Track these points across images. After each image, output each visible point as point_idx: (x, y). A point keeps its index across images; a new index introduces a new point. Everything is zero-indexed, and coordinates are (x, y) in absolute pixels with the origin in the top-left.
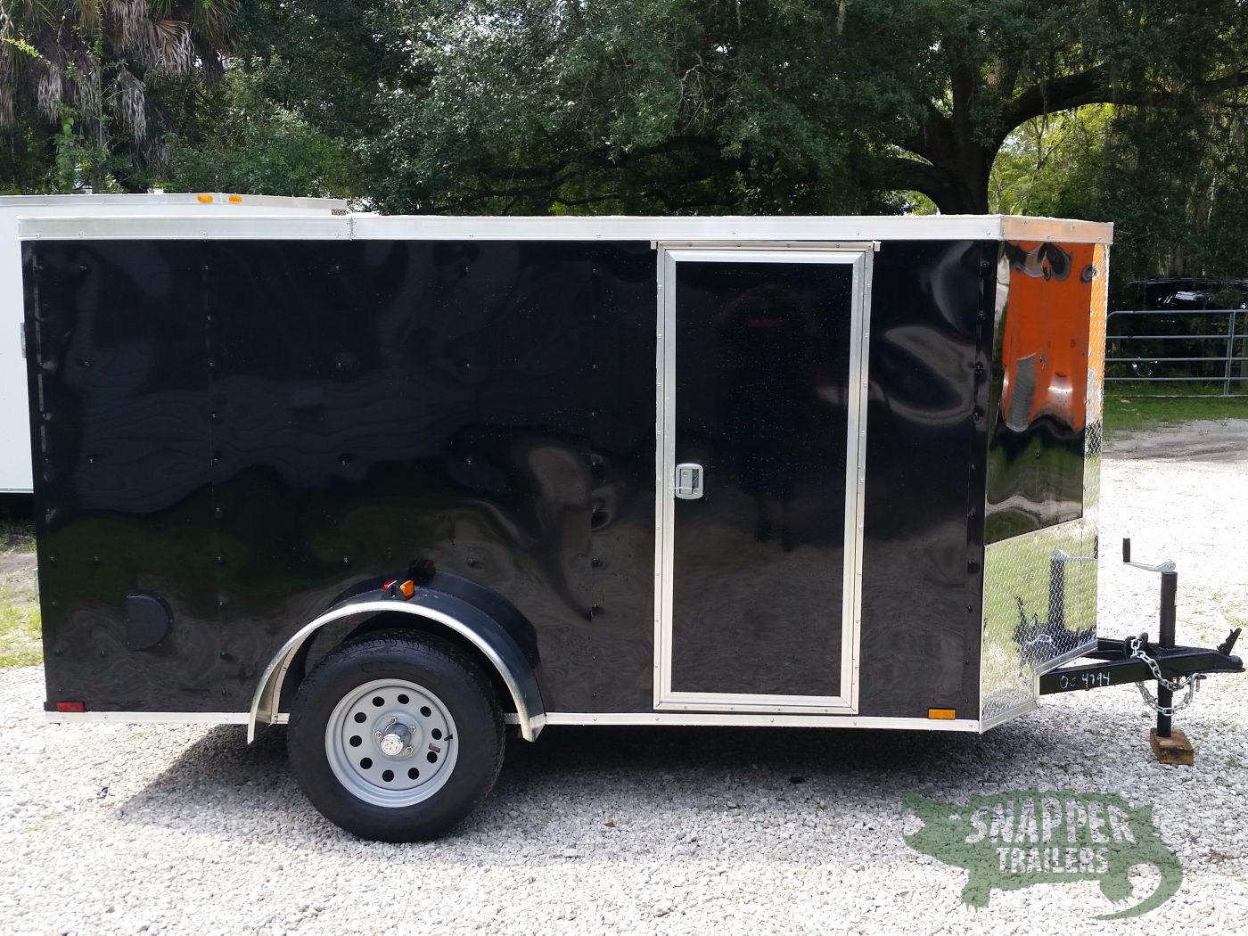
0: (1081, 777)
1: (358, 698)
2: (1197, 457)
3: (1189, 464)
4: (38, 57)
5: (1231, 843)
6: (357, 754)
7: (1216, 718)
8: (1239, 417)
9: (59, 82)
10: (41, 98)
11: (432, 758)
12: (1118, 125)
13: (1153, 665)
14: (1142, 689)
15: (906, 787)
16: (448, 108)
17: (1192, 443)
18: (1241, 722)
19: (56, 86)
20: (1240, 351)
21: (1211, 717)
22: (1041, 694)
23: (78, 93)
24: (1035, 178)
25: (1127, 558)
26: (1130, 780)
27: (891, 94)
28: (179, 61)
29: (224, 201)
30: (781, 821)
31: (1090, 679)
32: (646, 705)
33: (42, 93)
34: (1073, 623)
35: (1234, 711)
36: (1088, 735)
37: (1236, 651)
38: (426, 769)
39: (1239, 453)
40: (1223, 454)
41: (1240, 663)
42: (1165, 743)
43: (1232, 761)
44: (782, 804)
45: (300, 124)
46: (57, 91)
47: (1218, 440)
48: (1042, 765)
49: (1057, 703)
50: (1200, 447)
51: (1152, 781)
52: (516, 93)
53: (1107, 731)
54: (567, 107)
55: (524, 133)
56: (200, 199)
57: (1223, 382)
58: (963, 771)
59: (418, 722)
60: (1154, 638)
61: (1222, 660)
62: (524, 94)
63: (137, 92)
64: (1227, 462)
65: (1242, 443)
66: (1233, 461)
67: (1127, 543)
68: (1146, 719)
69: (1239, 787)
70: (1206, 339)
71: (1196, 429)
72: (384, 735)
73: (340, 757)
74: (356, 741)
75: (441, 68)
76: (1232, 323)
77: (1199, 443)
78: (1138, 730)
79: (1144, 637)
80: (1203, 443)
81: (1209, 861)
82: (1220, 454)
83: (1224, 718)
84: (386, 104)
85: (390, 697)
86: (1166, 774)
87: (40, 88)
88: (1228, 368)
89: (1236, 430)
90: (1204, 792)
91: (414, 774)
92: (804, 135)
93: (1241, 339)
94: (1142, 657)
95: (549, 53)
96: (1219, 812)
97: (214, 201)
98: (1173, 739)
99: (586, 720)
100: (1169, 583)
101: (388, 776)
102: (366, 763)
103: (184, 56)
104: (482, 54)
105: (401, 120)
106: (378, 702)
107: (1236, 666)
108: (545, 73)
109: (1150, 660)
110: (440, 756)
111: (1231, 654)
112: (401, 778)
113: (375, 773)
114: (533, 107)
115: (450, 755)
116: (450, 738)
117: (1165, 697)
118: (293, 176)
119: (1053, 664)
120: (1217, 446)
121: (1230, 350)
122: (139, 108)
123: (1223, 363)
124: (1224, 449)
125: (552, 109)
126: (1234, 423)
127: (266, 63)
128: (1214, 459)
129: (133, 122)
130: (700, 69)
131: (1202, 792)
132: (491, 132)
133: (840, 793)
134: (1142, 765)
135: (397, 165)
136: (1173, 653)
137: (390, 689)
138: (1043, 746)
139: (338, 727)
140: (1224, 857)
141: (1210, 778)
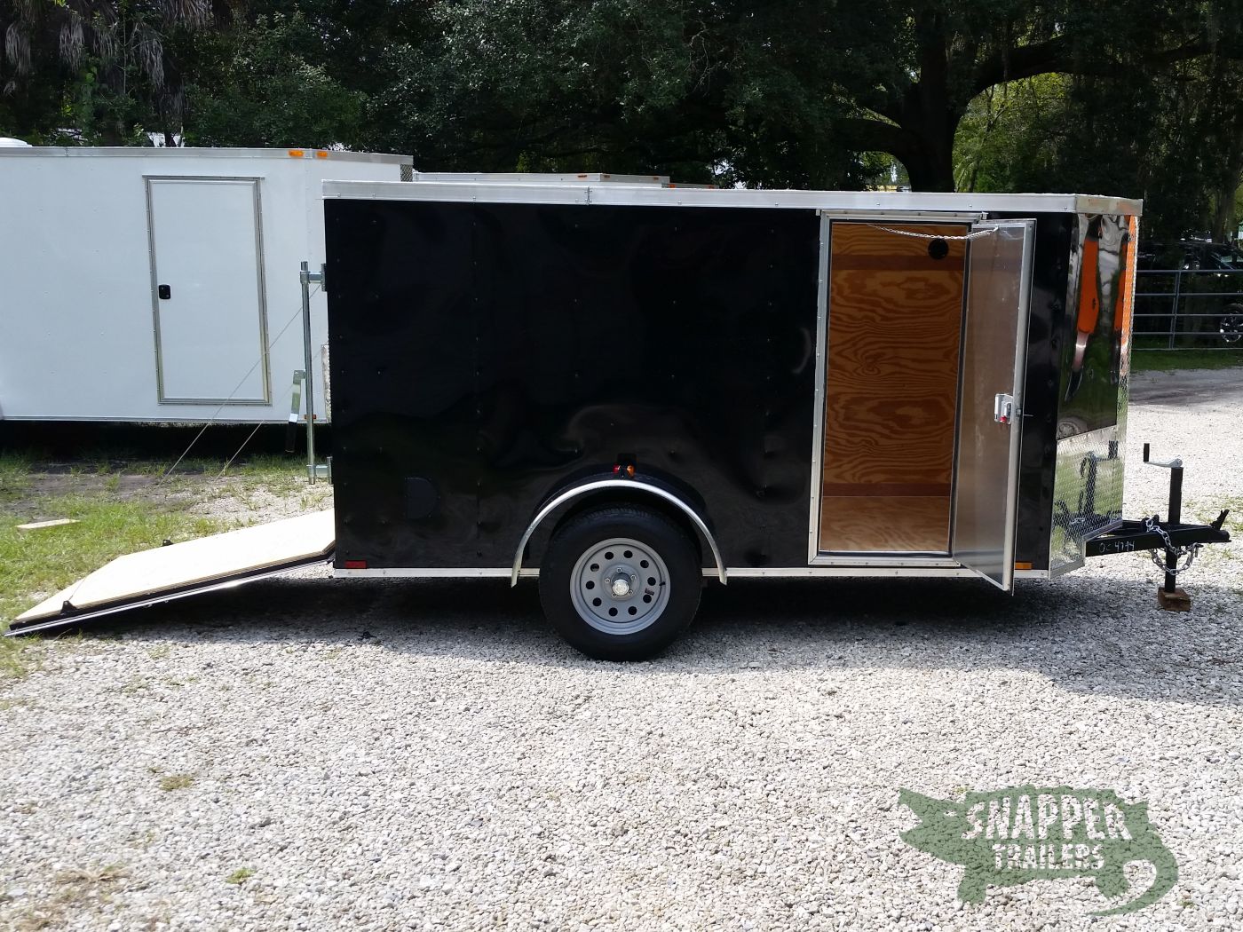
0: (1110, 619)
1: (595, 553)
2: (1153, 401)
3: (1148, 407)
4: (65, 7)
5: (1227, 655)
6: (590, 595)
7: (1203, 583)
8: (1184, 368)
9: (81, 31)
10: (62, 46)
11: (647, 599)
12: (1075, 94)
13: (1165, 536)
14: (1154, 556)
15: (984, 626)
16: (466, 65)
17: (1146, 390)
18: (1222, 586)
19: (78, 35)
20: (1183, 308)
21: (1199, 583)
22: (1087, 556)
23: (97, 42)
24: (985, 140)
25: (1146, 459)
26: (1146, 621)
27: (880, 65)
28: (198, 14)
29: (314, 157)
30: (899, 646)
31: (1121, 546)
32: (803, 563)
33: (63, 42)
34: (1100, 509)
35: (1216, 579)
36: (1109, 595)
37: (1224, 527)
38: (642, 608)
39: (1188, 398)
40: (1175, 399)
41: (1228, 535)
42: (1168, 596)
43: (1219, 608)
44: (895, 637)
45: (323, 79)
46: (79, 41)
47: (1168, 387)
48: (1080, 612)
49: (1081, 575)
50: (1153, 393)
51: (1162, 621)
52: (532, 54)
53: (1123, 592)
54: (581, 69)
55: (540, 91)
56: (291, 154)
57: (1167, 336)
58: (1022, 618)
59: (638, 572)
60: (1164, 518)
61: (1214, 533)
62: (541, 55)
63: (155, 43)
64: (1180, 405)
65: (1189, 390)
66: (1184, 405)
67: (1147, 447)
68: (1150, 585)
69: (1227, 624)
70: (1153, 297)
71: (1148, 378)
72: (614, 581)
73: (580, 597)
74: (590, 585)
75: (459, 27)
76: (1177, 283)
77: (1152, 389)
78: (1146, 591)
79: (1156, 518)
80: (1156, 389)
81: (1214, 664)
82: (1171, 399)
83: (1208, 583)
84: (394, 57)
85: (618, 552)
86: (1172, 617)
87: (62, 37)
88: (1173, 323)
89: (1183, 379)
90: (1202, 627)
91: (632, 611)
92: (802, 101)
93: (1184, 298)
94: (1157, 530)
95: (562, 16)
96: (1215, 638)
97: (304, 156)
98: (1177, 594)
99: (756, 573)
100: (1177, 475)
101: (613, 612)
102: (597, 602)
103: (202, 10)
104: (501, 15)
105: (411, 74)
106: (609, 556)
107: (1225, 538)
108: (560, 35)
109: (1163, 532)
110: (654, 598)
111: (1221, 529)
112: (623, 614)
113: (603, 610)
114: (549, 67)
115: (663, 597)
116: (663, 584)
117: (1171, 561)
118: (317, 129)
119: (1093, 535)
120: (1169, 392)
121: (1175, 307)
122: (158, 59)
123: (1170, 318)
124: (1175, 395)
125: (565, 70)
126: (1180, 373)
127: (289, 18)
128: (1168, 403)
129: (151, 71)
130: (704, 35)
131: (1199, 627)
132: (507, 89)
133: (936, 631)
134: (1154, 612)
135: (407, 117)
136: (1179, 528)
137: (618, 546)
138: (1077, 602)
139: (580, 574)
140: (1223, 662)
141: (1205, 619)
